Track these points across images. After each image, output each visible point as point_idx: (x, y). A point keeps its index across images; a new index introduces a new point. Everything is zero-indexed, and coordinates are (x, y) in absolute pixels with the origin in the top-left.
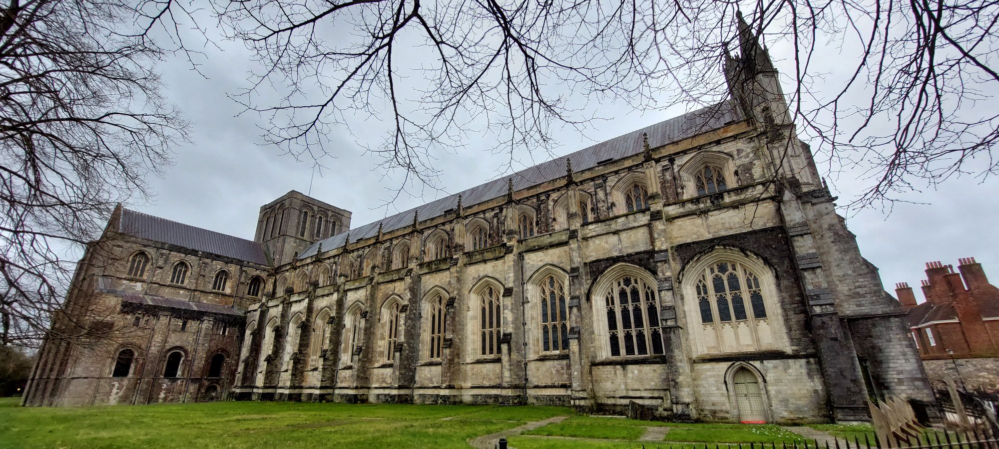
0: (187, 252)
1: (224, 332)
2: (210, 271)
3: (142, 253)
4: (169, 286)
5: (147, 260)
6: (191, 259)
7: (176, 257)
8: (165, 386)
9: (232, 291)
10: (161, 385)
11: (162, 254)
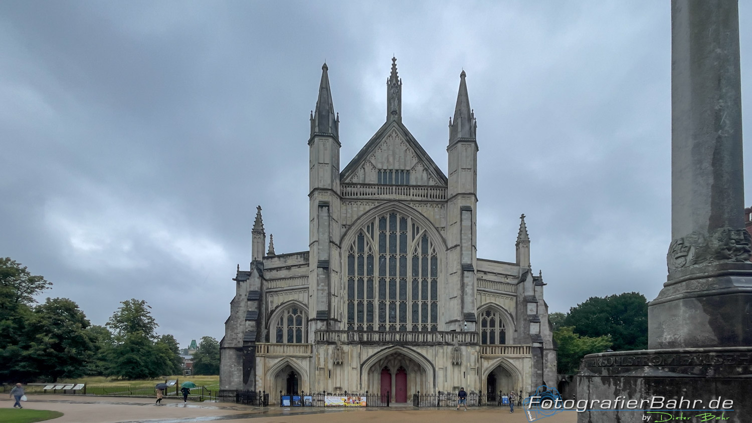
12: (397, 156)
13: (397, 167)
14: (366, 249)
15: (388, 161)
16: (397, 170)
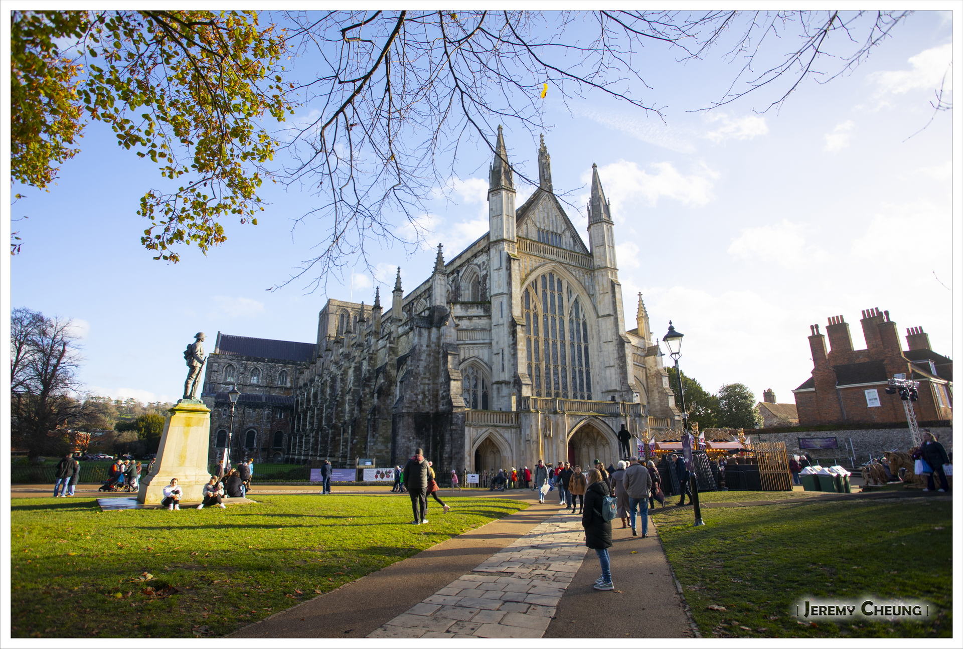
0: (258, 360)
1: (281, 416)
2: (275, 372)
3: (230, 365)
4: (249, 386)
5: (234, 369)
6: (260, 365)
7: (251, 364)
8: (247, 453)
9: (292, 384)
10: (244, 452)
11: (242, 364)
12: (550, 219)
13: (551, 229)
14: (532, 306)
15: (544, 222)
16: (552, 233)
